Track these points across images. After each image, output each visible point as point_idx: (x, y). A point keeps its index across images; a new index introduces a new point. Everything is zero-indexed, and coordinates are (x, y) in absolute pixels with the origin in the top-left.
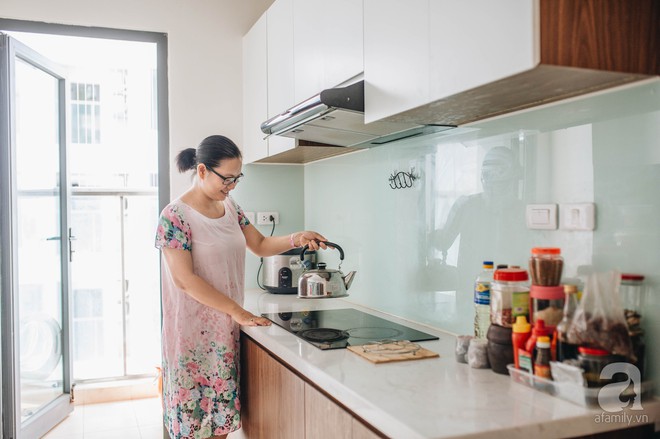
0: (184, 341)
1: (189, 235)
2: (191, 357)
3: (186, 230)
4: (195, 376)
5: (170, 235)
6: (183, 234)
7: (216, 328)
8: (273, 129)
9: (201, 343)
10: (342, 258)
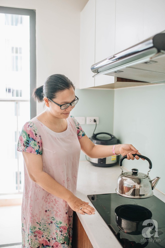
0: (33, 216)
1: (41, 144)
2: (38, 227)
3: (38, 140)
4: (40, 240)
5: (27, 144)
6: (36, 143)
7: (55, 208)
8: (99, 70)
9: (45, 218)
10: (151, 168)
